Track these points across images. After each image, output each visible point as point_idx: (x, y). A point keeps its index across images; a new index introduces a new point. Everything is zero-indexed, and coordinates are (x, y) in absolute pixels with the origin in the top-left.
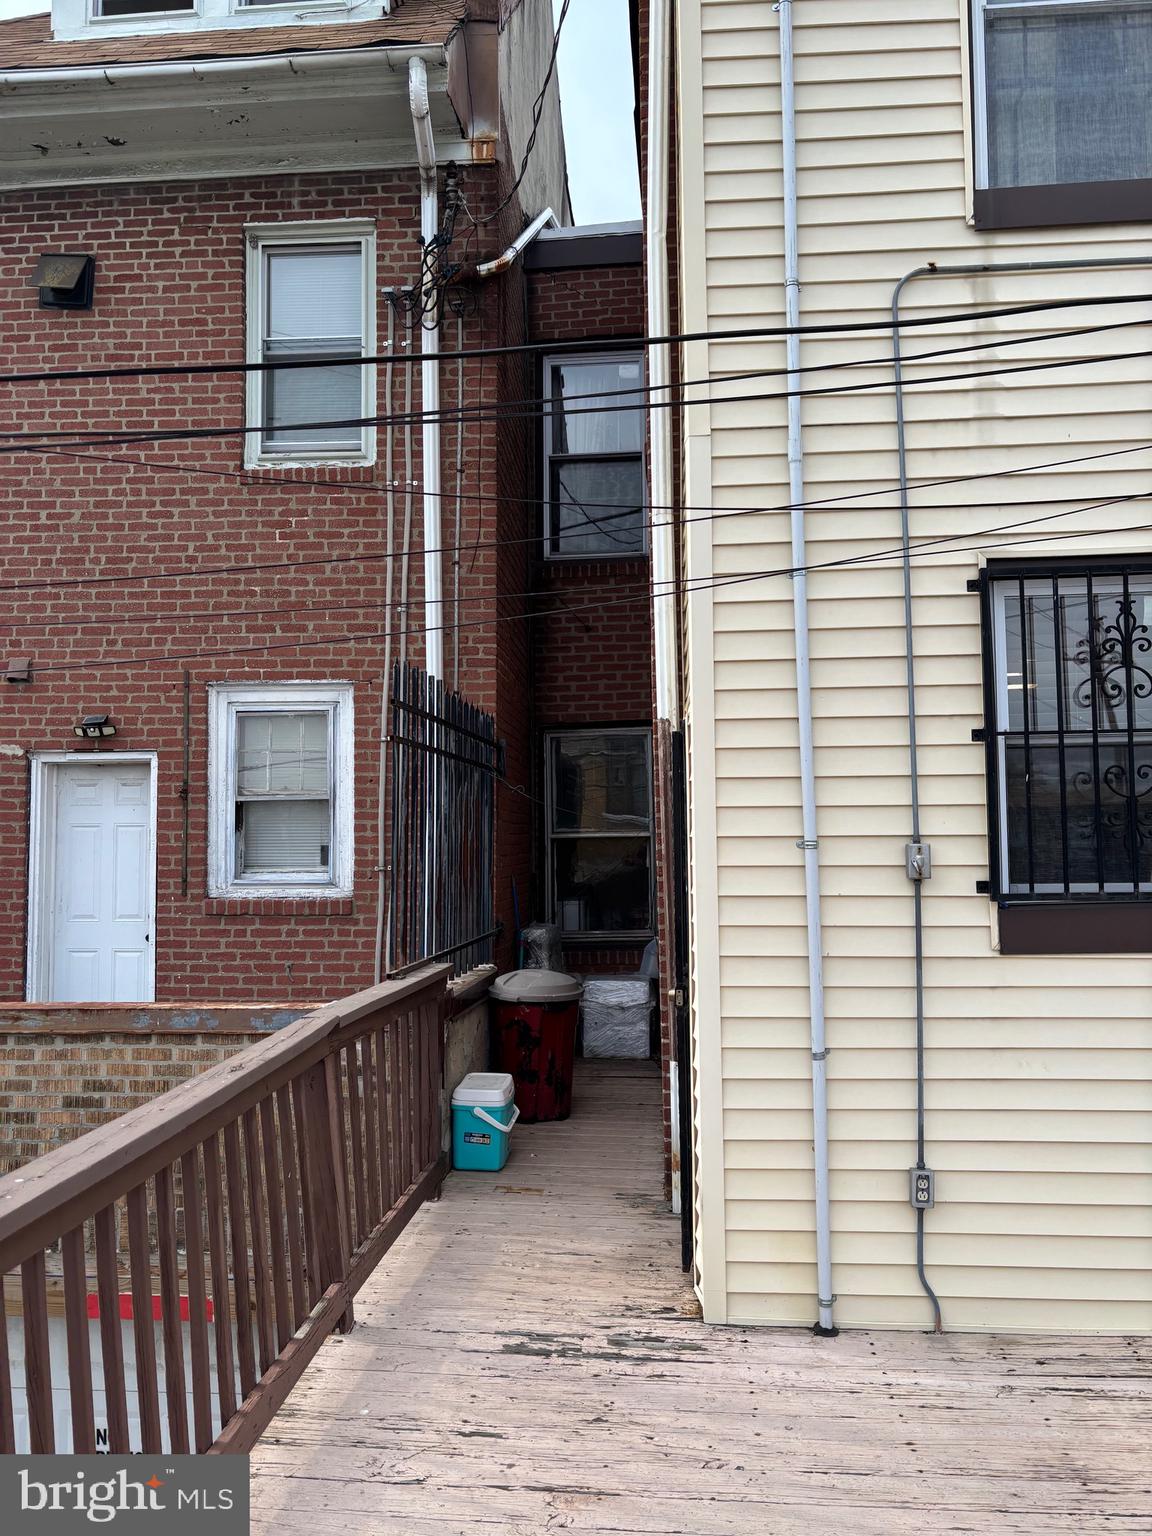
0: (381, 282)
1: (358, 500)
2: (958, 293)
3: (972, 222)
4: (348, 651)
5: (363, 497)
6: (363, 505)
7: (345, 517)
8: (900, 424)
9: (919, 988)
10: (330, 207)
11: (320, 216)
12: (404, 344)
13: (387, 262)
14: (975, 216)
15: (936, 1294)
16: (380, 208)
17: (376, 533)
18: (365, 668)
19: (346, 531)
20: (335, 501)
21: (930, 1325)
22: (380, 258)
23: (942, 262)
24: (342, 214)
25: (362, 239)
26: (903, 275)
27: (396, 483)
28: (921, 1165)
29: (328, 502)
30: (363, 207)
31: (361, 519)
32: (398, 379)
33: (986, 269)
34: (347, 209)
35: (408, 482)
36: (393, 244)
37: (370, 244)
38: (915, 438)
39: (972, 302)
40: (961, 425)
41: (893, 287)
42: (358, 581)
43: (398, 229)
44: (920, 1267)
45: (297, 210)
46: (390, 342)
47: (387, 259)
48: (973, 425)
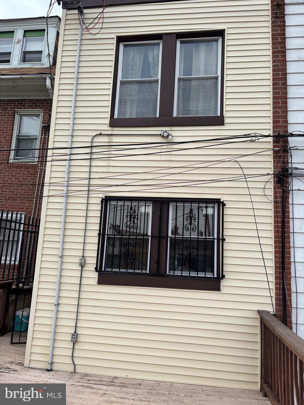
0: (43, 123)
1: (32, 171)
2: (106, 139)
3: (109, 125)
4: (25, 206)
5: (33, 171)
6: (33, 172)
7: (29, 175)
8: (90, 166)
9: (80, 291)
10: (34, 107)
11: (31, 108)
12: (46, 137)
13: (45, 119)
14: (109, 124)
15: (75, 363)
16: (45, 107)
17: (35, 179)
18: (29, 210)
19: (29, 178)
20: (27, 171)
21: (73, 370)
22: (43, 118)
23: (103, 133)
24: (36, 108)
25: (41, 114)
26: (94, 135)
27: (41, 168)
28: (75, 332)
29: (26, 172)
30: (41, 107)
31: (32, 176)
32: (44, 145)
33: (111, 135)
34: (37, 107)
35: (44, 168)
36: (46, 115)
37: (42, 114)
38: (93, 169)
39: (108, 141)
40: (103, 167)
41: (92, 137)
42: (30, 190)
43: (48, 112)
44: (73, 357)
45: (27, 107)
46: (43, 136)
47: (45, 118)
48: (106, 167)
